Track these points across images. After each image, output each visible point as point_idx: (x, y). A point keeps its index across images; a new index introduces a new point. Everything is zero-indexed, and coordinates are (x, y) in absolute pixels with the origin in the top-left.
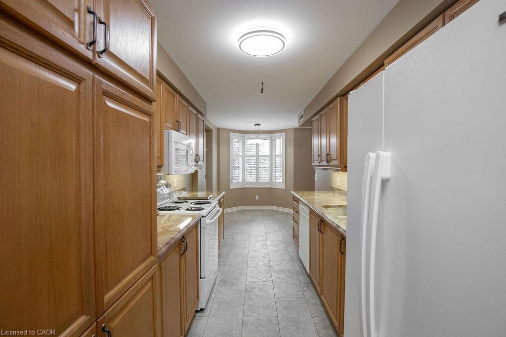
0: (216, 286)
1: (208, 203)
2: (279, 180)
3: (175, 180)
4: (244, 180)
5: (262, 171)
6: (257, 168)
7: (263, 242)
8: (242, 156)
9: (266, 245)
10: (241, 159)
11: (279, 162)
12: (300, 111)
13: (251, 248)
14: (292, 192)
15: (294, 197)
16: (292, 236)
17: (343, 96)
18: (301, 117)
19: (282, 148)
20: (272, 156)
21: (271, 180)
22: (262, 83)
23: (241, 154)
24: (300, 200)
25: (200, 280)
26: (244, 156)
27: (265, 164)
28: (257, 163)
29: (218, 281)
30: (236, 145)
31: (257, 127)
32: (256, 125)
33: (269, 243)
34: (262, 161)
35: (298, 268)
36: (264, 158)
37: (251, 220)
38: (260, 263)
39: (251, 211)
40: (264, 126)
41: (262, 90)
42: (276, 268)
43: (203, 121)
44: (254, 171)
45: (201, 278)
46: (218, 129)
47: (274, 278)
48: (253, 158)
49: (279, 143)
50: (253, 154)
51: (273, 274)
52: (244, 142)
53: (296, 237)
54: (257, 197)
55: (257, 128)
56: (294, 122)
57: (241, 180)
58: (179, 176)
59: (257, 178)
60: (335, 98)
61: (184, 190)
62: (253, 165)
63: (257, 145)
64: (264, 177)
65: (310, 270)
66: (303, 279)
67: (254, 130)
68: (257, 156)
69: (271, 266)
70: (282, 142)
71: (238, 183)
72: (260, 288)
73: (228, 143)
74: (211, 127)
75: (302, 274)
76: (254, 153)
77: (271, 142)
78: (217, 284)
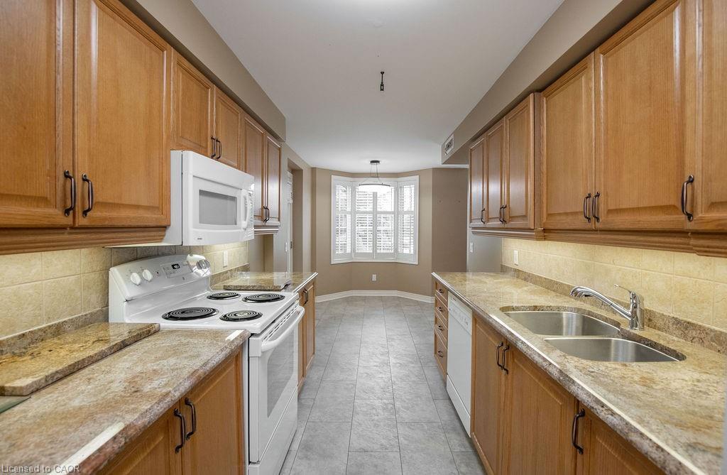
0: (290, 459)
1: (278, 299)
2: (408, 250)
3: (226, 253)
4: (353, 249)
5: (381, 235)
6: (375, 232)
7: (383, 357)
8: (350, 213)
9: (387, 364)
10: (349, 217)
11: (409, 222)
12: (446, 136)
13: (361, 370)
14: (434, 274)
15: (436, 283)
16: (433, 351)
17: (540, 91)
18: (449, 146)
19: (413, 199)
20: (397, 213)
21: (396, 250)
22: (382, 73)
23: (349, 209)
24: (448, 290)
25: (248, 467)
26: (354, 212)
27: (388, 225)
28: (375, 223)
29: (295, 446)
30: (341, 195)
31: (374, 166)
32: (372, 162)
33: (392, 361)
34: (382, 220)
35: (446, 417)
36: (384, 216)
37: (364, 315)
38: (377, 403)
39: (365, 299)
40: (386, 165)
41: (382, 85)
42: (405, 415)
43: (280, 149)
44: (369, 236)
45: (250, 462)
46: (313, 170)
47: (401, 439)
48: (368, 216)
49: (409, 193)
50: (368, 210)
51: (402, 430)
52: (354, 190)
53: (440, 354)
54: (374, 277)
55: (374, 168)
56: (434, 158)
57: (349, 250)
58: (236, 244)
59: (375, 247)
60: (524, 97)
61: (245, 269)
62: (368, 227)
63: (375, 195)
64: (386, 246)
65: (473, 429)
66: (458, 443)
67: (369, 171)
68: (375, 212)
69: (396, 412)
70: (413, 191)
71: (345, 255)
72: (376, 466)
73: (329, 191)
74: (301, 166)
75: (454, 429)
76: (370, 208)
77: (396, 190)
78: (293, 453)
